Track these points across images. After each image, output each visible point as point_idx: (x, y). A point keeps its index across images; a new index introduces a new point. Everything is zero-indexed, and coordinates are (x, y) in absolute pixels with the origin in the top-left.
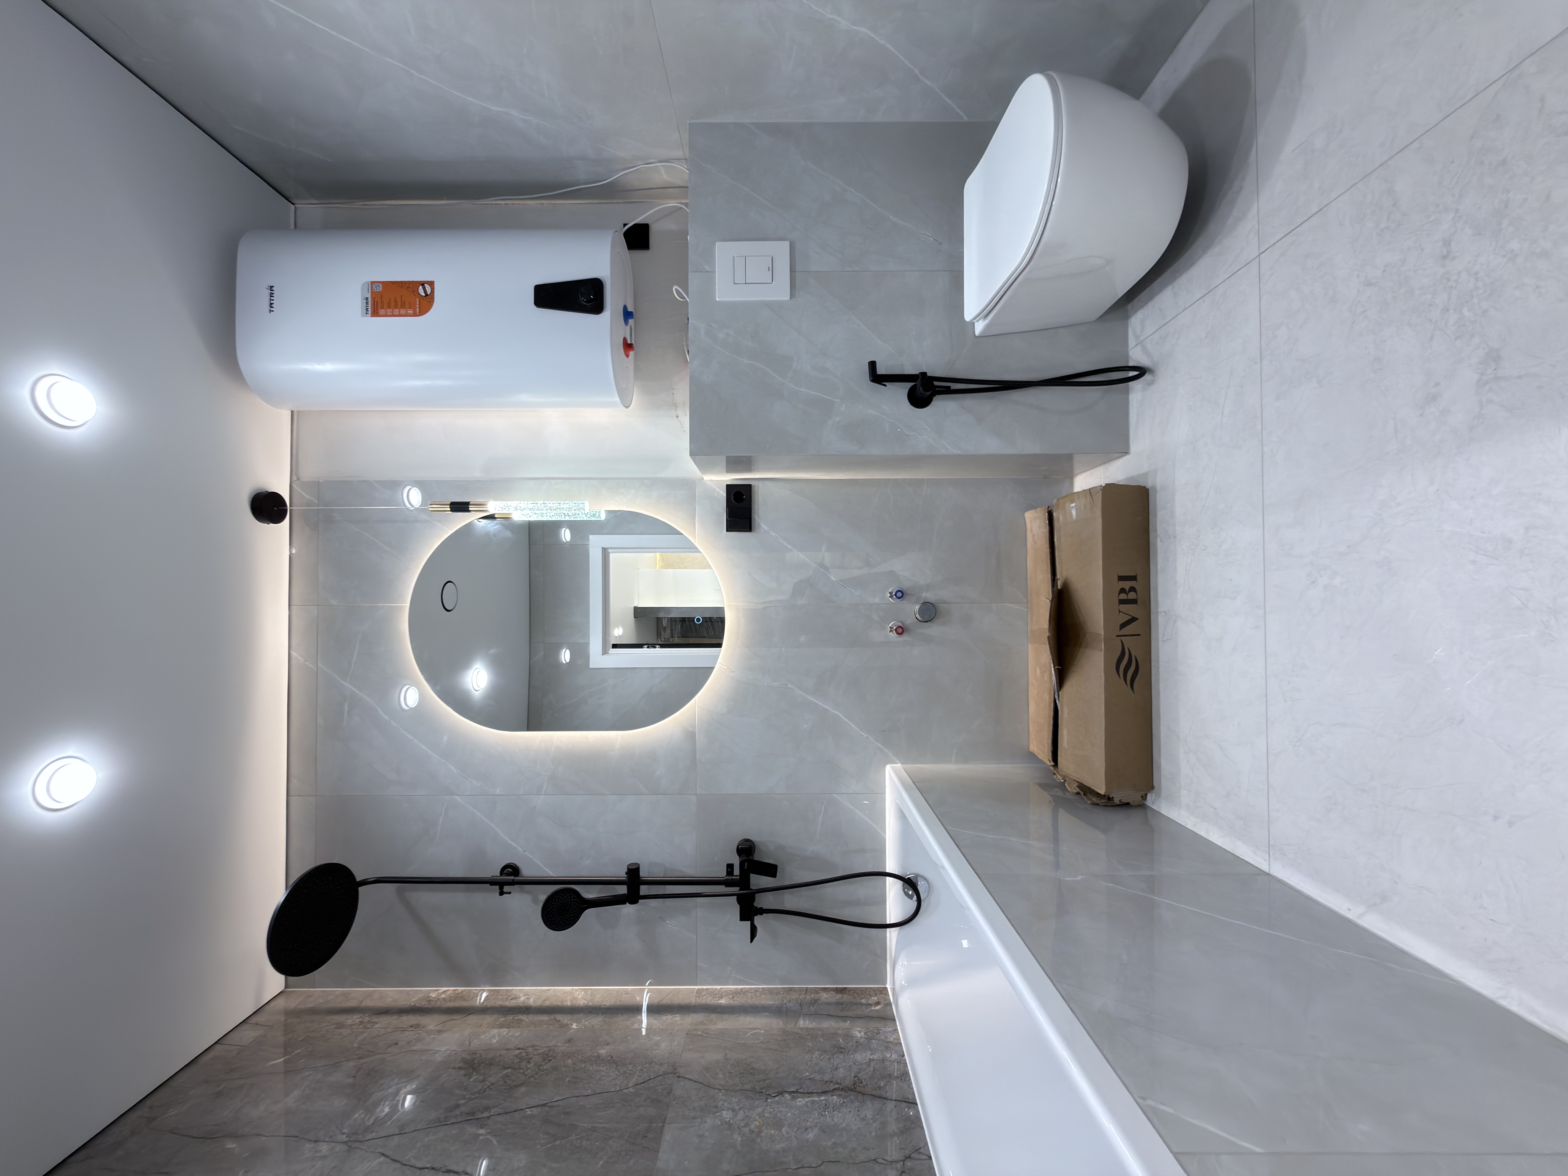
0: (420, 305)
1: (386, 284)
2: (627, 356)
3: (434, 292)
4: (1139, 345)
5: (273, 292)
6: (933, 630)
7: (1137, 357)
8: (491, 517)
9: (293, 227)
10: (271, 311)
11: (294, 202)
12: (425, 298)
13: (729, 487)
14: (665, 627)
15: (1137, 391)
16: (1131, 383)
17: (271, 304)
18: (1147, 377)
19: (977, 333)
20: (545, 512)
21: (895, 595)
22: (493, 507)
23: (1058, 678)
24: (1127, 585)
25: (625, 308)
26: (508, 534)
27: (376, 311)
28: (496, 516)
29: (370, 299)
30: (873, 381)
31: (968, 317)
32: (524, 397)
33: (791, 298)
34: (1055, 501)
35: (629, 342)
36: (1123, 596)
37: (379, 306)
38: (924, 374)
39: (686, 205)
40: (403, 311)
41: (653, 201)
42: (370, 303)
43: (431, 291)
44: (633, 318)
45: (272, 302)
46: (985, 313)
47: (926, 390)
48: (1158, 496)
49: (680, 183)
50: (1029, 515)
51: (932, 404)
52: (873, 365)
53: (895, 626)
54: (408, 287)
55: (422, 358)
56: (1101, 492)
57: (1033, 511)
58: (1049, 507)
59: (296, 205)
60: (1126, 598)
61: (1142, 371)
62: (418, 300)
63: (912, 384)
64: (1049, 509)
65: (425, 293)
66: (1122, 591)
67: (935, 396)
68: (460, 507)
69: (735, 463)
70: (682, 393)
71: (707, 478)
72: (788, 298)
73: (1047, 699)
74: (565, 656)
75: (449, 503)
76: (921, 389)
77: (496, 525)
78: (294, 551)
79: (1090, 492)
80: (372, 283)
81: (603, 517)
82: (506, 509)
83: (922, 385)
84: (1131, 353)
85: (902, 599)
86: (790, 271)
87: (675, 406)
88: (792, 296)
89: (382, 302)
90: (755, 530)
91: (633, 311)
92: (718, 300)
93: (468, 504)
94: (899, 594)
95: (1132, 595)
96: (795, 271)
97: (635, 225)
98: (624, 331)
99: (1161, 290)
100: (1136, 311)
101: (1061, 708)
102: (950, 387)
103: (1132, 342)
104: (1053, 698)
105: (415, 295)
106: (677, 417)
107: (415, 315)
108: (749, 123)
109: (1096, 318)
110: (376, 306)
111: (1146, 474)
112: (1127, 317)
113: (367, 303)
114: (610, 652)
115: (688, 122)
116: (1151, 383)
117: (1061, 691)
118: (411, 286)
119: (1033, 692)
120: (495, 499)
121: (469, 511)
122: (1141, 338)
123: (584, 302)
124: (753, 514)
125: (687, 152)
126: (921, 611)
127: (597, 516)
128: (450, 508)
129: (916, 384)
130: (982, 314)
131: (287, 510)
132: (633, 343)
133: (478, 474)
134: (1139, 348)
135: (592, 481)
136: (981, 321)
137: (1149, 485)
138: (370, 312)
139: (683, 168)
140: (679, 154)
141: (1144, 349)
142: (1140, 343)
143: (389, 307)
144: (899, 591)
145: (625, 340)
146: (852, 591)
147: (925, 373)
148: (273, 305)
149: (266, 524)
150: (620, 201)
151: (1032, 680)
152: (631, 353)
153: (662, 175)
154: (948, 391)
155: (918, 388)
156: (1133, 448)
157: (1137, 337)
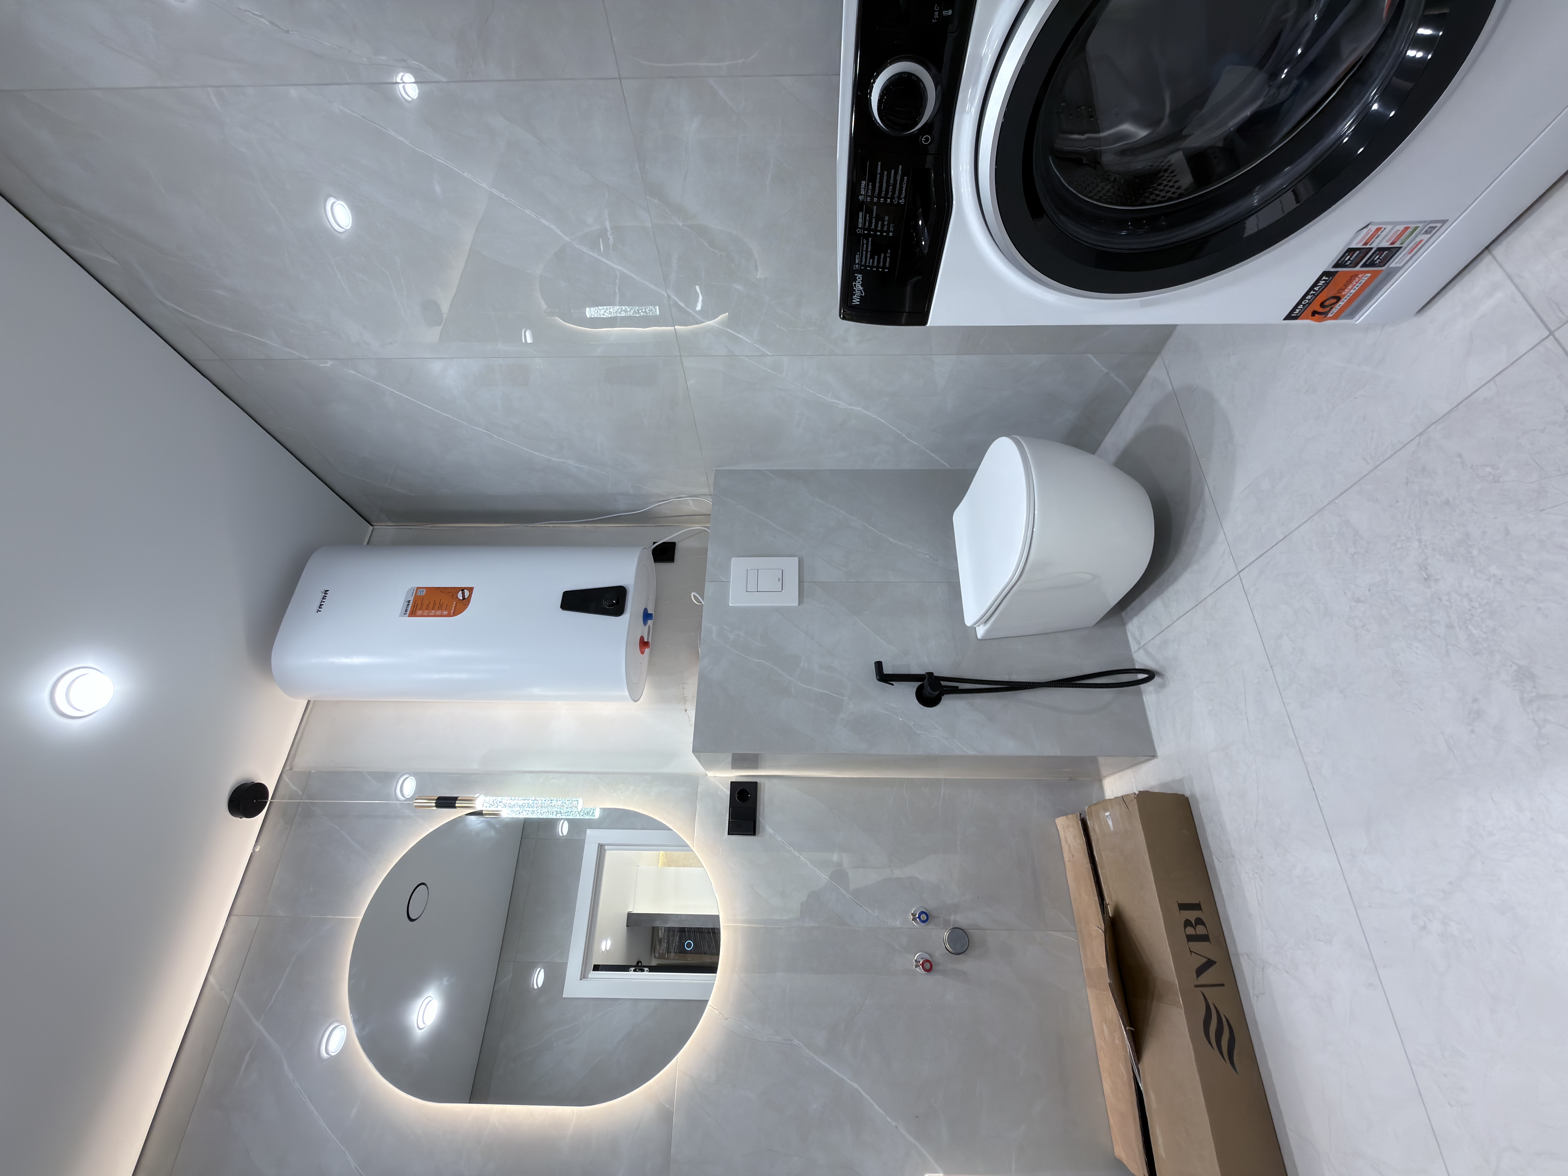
0: (455, 607)
1: (430, 590)
2: (642, 653)
3: (471, 597)
4: (1141, 650)
5: (326, 595)
6: (968, 964)
7: (1141, 660)
8: (479, 813)
9: (366, 543)
10: (318, 611)
11: (373, 524)
12: (461, 601)
13: (734, 785)
14: (661, 939)
15: (1149, 693)
16: (1142, 686)
17: (321, 605)
18: (1157, 680)
19: (979, 637)
20: (536, 809)
21: (919, 917)
22: (481, 803)
23: (1132, 1042)
24: (1192, 915)
25: (646, 610)
26: (492, 833)
27: (414, 612)
28: (483, 812)
29: (411, 602)
30: (879, 680)
31: (969, 621)
32: (536, 691)
33: (799, 604)
34: (1086, 808)
35: (646, 641)
36: (1190, 931)
37: (418, 607)
38: (930, 674)
39: (708, 527)
40: (439, 612)
41: (682, 525)
42: (410, 605)
43: (469, 596)
44: (652, 619)
45: (322, 603)
46: (985, 619)
47: (933, 690)
48: (1201, 806)
49: (705, 512)
50: (1060, 822)
51: (941, 702)
52: (879, 665)
53: (922, 958)
54: (449, 593)
55: (445, 653)
56: (1135, 800)
57: (1064, 817)
58: (1080, 814)
59: (374, 527)
60: (1195, 933)
61: (1151, 675)
62: (455, 603)
63: (920, 683)
64: (1082, 816)
65: (463, 597)
66: (1187, 923)
67: (943, 695)
68: (446, 802)
69: (739, 761)
70: (691, 688)
71: (710, 774)
72: (796, 604)
73: (1123, 1071)
74: (539, 978)
75: (436, 798)
76: (929, 689)
77: (481, 823)
78: (257, 850)
79: (1124, 799)
80: (418, 588)
81: (597, 815)
82: (494, 806)
83: (929, 685)
84: (1135, 656)
85: (927, 923)
86: (799, 582)
87: (684, 700)
88: (800, 603)
89: (422, 604)
90: (759, 833)
91: (653, 613)
92: (730, 605)
93: (456, 799)
94: (924, 917)
95: (1200, 930)
96: (803, 582)
97: (663, 543)
98: (642, 630)
99: (1151, 600)
100: (1131, 618)
101: (1144, 1089)
102: (958, 687)
103: (1134, 646)
104: (1132, 1074)
105: (453, 599)
106: (686, 710)
107: (449, 615)
108: (766, 470)
109: (1093, 625)
110: (415, 608)
111: (1181, 781)
112: (1123, 624)
113: (408, 605)
114: (590, 976)
115: (714, 469)
116: (1163, 686)
117: (1141, 1063)
118: (451, 592)
119: (1104, 1063)
120: (486, 795)
121: (455, 807)
122: (1142, 643)
123: (607, 606)
124: (757, 815)
125: (712, 490)
126: (951, 939)
127: (591, 814)
128: (436, 803)
129: (923, 684)
130: (981, 621)
131: (267, 802)
132: (650, 641)
133: (475, 766)
134: (1142, 652)
135: (590, 776)
136: (981, 626)
137: (1187, 793)
138: (408, 613)
139: (709, 501)
140: (706, 491)
141: (1147, 652)
142: (1142, 647)
143: (427, 609)
144: (923, 912)
145: (642, 638)
146: (869, 910)
147: (932, 673)
148: (322, 606)
149: (239, 818)
150: (652, 525)
151: (1099, 1042)
152: (647, 650)
153: (691, 506)
154: (955, 691)
155: (925, 687)
156: (1160, 751)
157: (1138, 643)
